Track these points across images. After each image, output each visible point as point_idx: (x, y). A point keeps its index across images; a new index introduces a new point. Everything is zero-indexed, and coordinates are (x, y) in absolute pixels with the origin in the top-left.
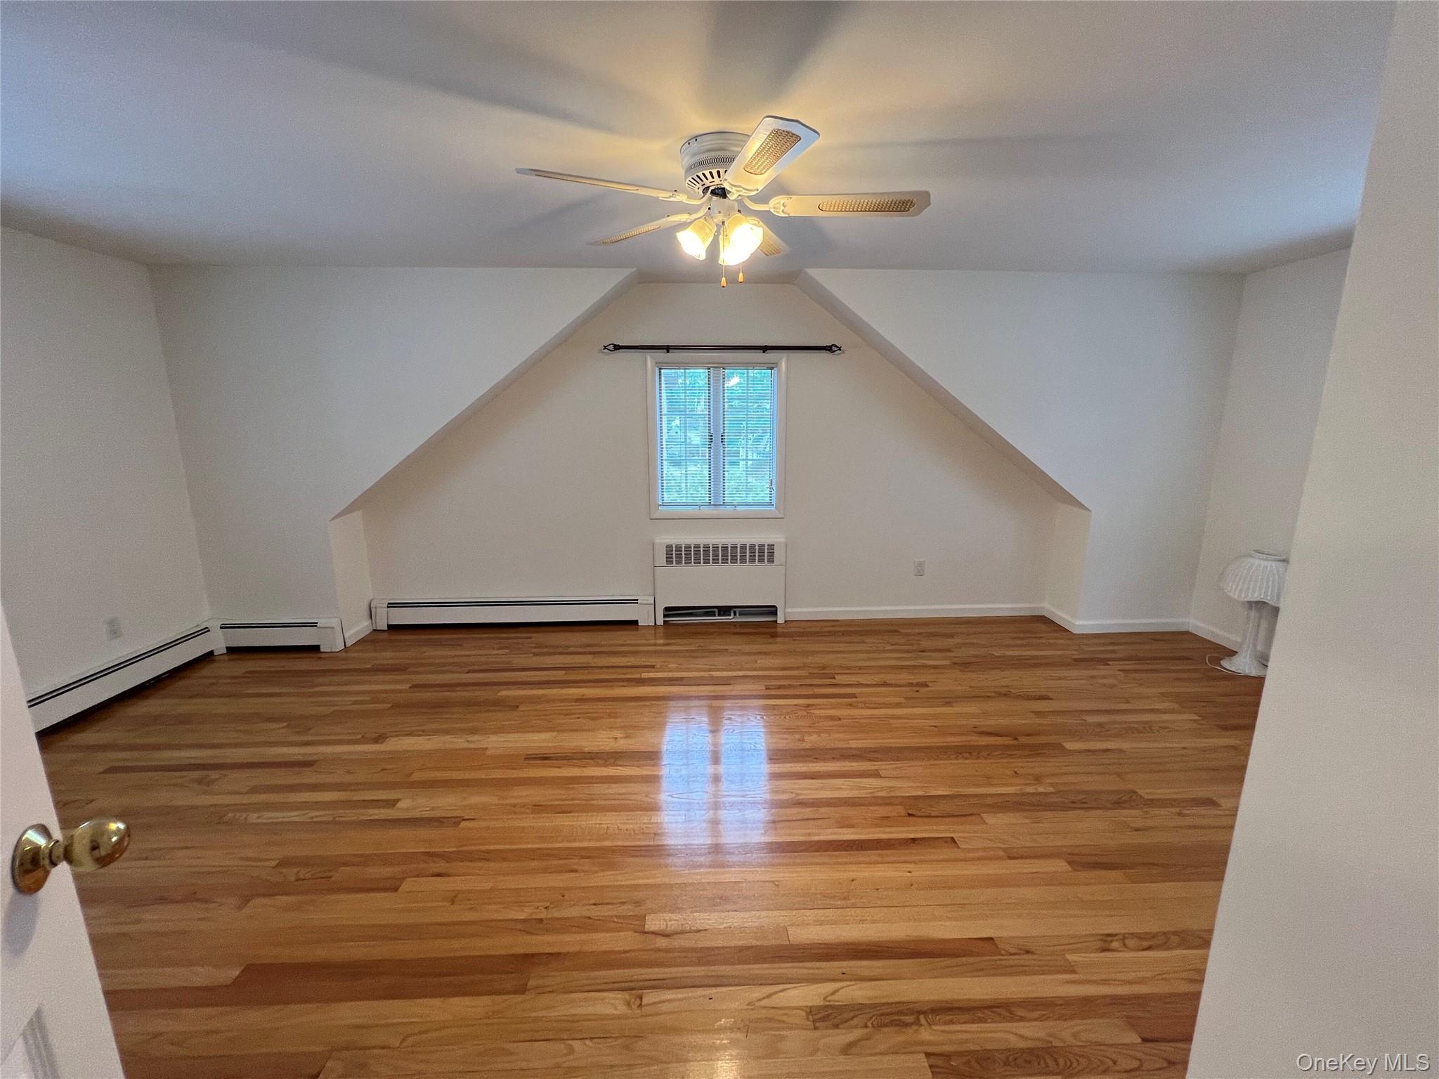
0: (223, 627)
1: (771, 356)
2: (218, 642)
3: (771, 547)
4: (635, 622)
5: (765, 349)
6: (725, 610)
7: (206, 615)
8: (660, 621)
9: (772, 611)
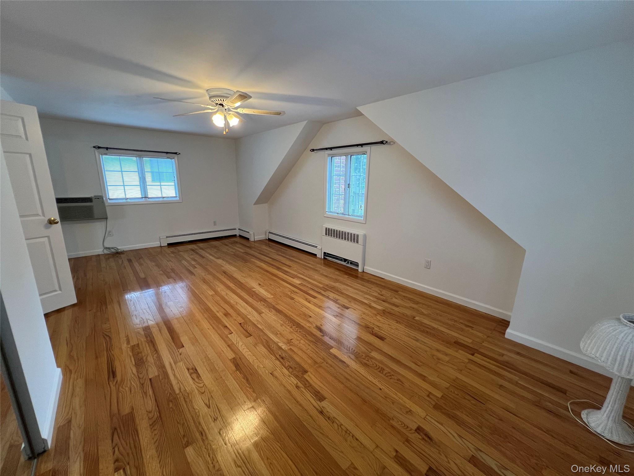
0: (239, 229)
1: (365, 148)
2: (237, 233)
3: (358, 236)
4: (316, 255)
5: (362, 145)
6: (345, 260)
7: (237, 226)
8: (323, 258)
9: (357, 265)
